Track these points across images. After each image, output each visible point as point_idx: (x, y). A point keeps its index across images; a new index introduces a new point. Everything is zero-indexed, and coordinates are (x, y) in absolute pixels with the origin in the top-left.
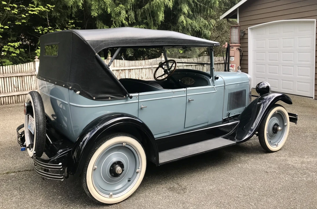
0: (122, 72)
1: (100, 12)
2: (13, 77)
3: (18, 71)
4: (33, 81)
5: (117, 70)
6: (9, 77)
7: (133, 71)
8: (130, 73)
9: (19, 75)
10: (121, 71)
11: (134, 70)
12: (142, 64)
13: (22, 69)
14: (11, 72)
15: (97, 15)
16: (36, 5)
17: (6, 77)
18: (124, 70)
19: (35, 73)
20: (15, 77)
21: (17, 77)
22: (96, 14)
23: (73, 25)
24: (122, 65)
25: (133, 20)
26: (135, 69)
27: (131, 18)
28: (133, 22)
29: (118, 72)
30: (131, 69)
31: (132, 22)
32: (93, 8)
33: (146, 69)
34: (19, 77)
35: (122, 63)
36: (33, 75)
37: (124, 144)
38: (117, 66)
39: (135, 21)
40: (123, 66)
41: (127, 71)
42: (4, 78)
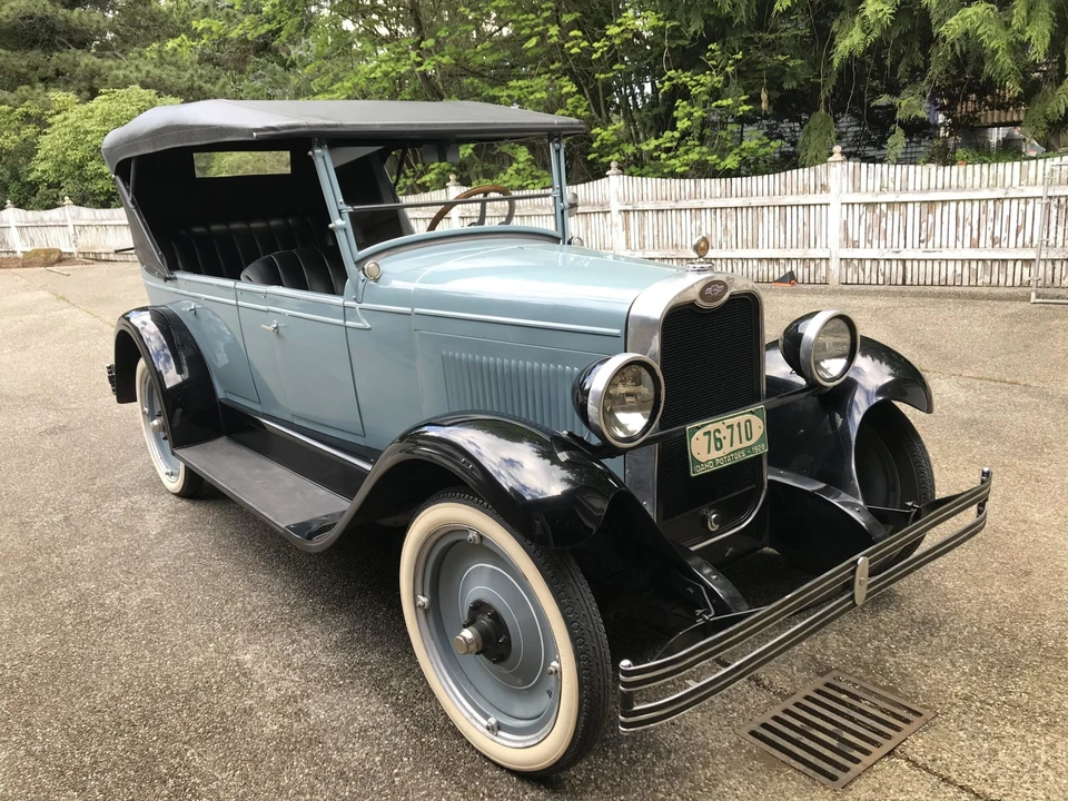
0: (890, 212)
5: (867, 204)
7: (946, 208)
8: (931, 215)
10: (884, 207)
11: (953, 205)
12: (1000, 179)
18: (901, 203)
24: (891, 184)
26: (958, 201)
29: (874, 211)
30: (935, 202)
33: (1027, 203)
35: (891, 175)
36: (608, 212)
38: (870, 187)
40: (898, 188)
41: (917, 209)
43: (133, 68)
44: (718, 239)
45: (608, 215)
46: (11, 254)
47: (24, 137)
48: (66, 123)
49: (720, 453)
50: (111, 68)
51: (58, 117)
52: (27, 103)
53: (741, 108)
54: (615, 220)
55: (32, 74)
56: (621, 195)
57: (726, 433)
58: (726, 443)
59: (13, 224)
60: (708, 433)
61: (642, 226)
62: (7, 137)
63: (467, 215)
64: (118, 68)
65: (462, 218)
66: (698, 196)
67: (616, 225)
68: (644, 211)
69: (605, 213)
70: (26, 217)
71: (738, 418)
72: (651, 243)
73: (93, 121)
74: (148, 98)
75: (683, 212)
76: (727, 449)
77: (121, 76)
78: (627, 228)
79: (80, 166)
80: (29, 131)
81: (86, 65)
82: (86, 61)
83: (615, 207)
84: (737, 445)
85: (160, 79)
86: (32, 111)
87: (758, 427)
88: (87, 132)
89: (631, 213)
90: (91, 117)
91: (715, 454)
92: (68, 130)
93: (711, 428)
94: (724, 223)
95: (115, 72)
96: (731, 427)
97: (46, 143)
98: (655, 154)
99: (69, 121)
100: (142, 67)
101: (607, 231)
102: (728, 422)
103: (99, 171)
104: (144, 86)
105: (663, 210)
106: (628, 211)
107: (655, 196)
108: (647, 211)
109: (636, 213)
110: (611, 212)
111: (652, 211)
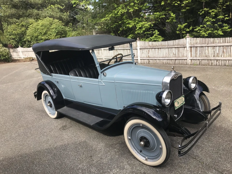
2: (173, 48)
3: (176, 44)
6: (171, 48)
9: (176, 46)
14: (172, 45)
21: (176, 48)
36: (185, 47)
42: (168, 48)
43: (46, 13)
44: (221, 54)
45: (185, 48)
46: (20, 58)
47: (22, 30)
48: (33, 27)
49: (179, 105)
50: (41, 13)
51: (31, 26)
52: (22, 22)
53: (225, 18)
54: (188, 49)
55: (23, 15)
56: (190, 43)
57: (179, 101)
58: (179, 103)
59: (21, 51)
60: (177, 102)
61: (196, 51)
62: (18, 31)
63: (142, 48)
64: (43, 13)
65: (140, 49)
66: (215, 43)
67: (188, 51)
68: (197, 47)
69: (184, 47)
70: (24, 49)
71: (181, 98)
72: (199, 55)
73: (39, 26)
74: (51, 20)
75: (209, 47)
76: (180, 104)
77: (44, 15)
78: (191, 51)
79: (37, 37)
80: (23, 29)
81: (36, 13)
82: (36, 12)
83: (188, 45)
84: (181, 103)
85: (53, 15)
86: (24, 24)
87: (183, 99)
88: (38, 29)
89: (193, 48)
90: (39, 25)
91: (178, 105)
92: (33, 28)
93: (177, 101)
94: (223, 50)
95: (43, 14)
96: (180, 100)
97: (29, 32)
98: (198, 31)
99: (34, 26)
100: (48, 12)
101: (185, 52)
102: (179, 99)
103: (41, 38)
104: (50, 17)
105: (203, 47)
106: (192, 47)
107: (200, 43)
108: (198, 47)
109: (194, 48)
110: (186, 47)
111: (199, 47)
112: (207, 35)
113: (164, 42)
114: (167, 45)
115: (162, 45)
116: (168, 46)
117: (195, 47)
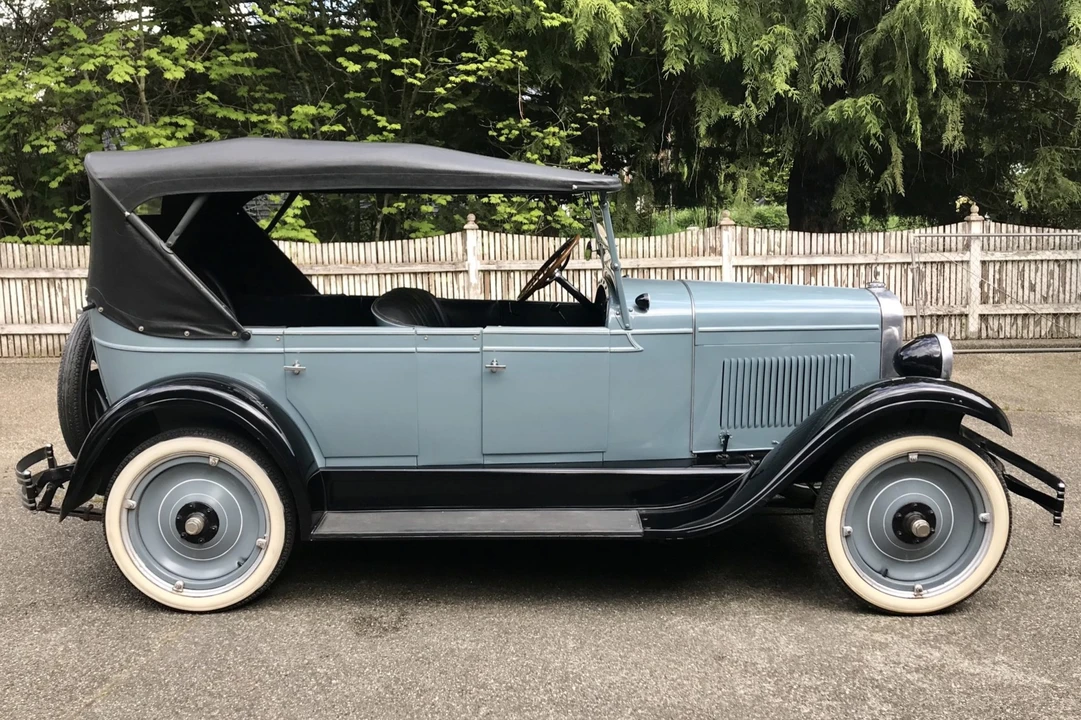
0: (776, 275)
1: (696, 58)
2: (403, 273)
3: (418, 259)
4: (458, 288)
5: (755, 267)
6: (391, 274)
7: (826, 271)
8: (813, 279)
9: (419, 268)
10: (771, 270)
11: (832, 269)
12: (869, 246)
13: (430, 253)
14: (400, 260)
15: (681, 71)
16: (484, 52)
17: (385, 274)
18: (786, 266)
19: (464, 267)
20: (410, 273)
21: (415, 274)
22: (679, 67)
23: (604, 109)
24: (777, 248)
25: (833, 78)
26: (835, 265)
27: (824, 73)
28: (834, 86)
29: (761, 274)
30: (816, 265)
31: (830, 86)
32: (668, 45)
33: (890, 268)
34: (419, 276)
35: (777, 240)
36: (461, 272)
37: (211, 460)
38: (758, 251)
39: (842, 82)
40: (783, 252)
41: (801, 272)
42: (378, 274)
54: (471, 278)
56: (480, 253)
61: (506, 289)
67: (476, 287)
68: (508, 272)
78: (485, 289)
83: (474, 265)
89: (493, 275)
105: (534, 271)
106: (489, 271)
107: (523, 255)
108: (513, 271)
109: (499, 274)
110: (467, 272)
111: (520, 271)
112: (533, 227)
113: (356, 249)
114: (375, 261)
115: (344, 261)
116: (380, 266)
117: (501, 271)
